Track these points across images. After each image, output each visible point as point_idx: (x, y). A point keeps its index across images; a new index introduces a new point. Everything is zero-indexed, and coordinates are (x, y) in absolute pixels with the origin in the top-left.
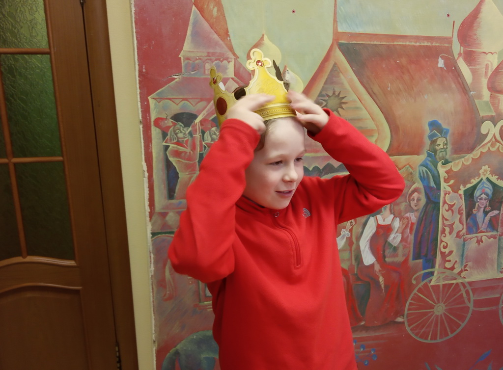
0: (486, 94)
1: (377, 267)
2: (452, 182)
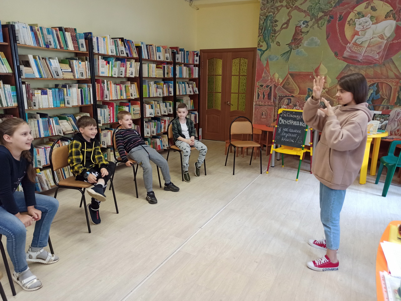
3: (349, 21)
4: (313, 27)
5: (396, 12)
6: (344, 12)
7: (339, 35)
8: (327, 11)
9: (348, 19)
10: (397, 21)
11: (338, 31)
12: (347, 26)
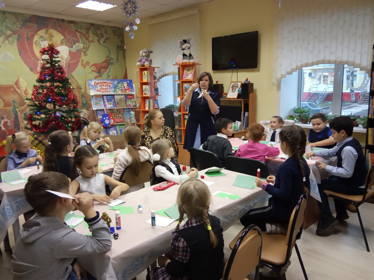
0: (24, 95)
1: (6, 130)
2: (20, 112)
3: (35, 42)
4: (5, 43)
5: (67, 40)
6: (29, 34)
7: (29, 53)
8: (14, 30)
9: (35, 40)
10: (69, 47)
11: (28, 49)
12: (34, 46)
